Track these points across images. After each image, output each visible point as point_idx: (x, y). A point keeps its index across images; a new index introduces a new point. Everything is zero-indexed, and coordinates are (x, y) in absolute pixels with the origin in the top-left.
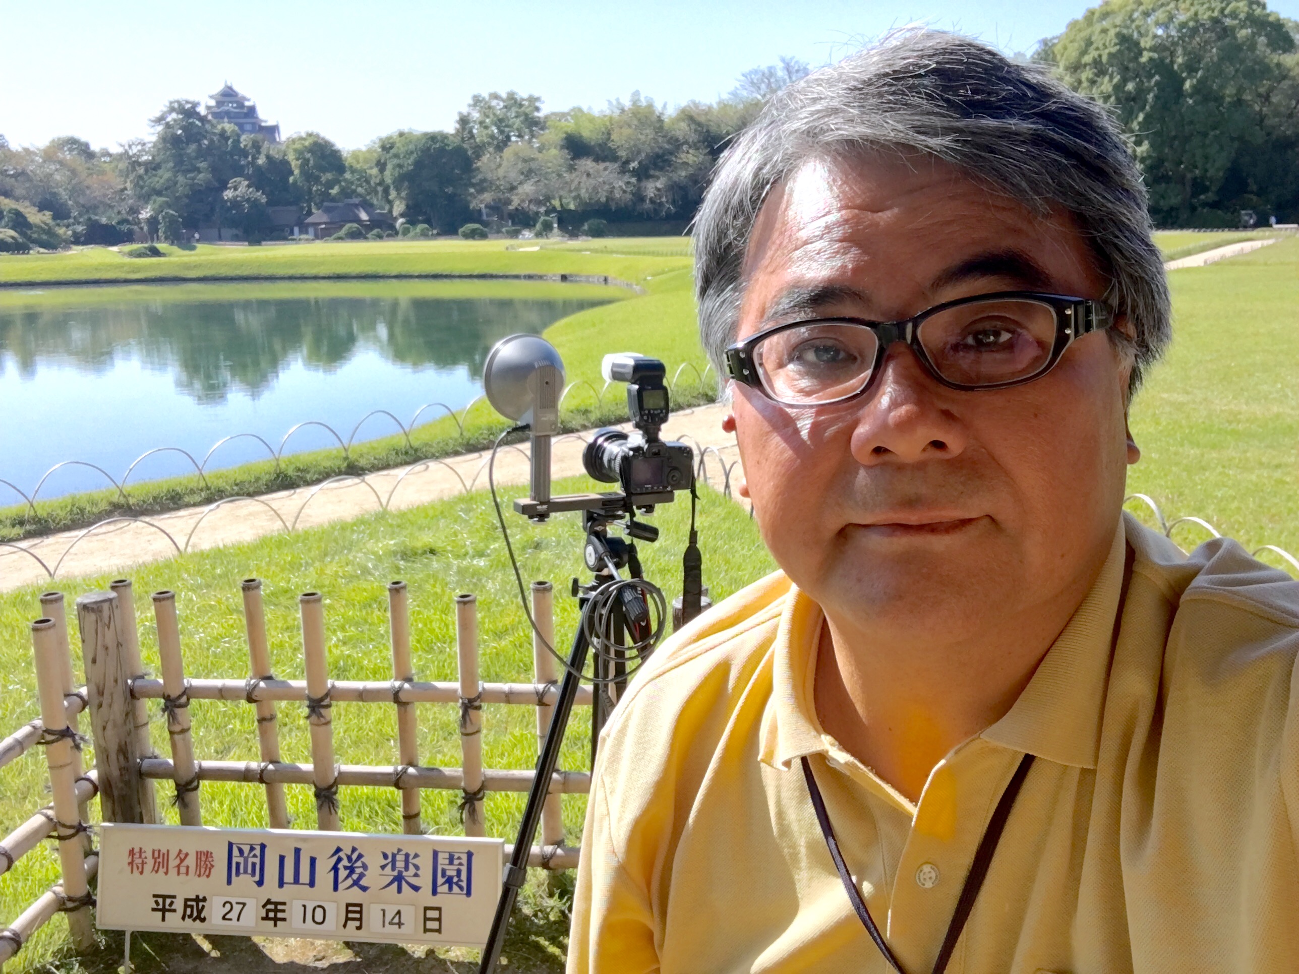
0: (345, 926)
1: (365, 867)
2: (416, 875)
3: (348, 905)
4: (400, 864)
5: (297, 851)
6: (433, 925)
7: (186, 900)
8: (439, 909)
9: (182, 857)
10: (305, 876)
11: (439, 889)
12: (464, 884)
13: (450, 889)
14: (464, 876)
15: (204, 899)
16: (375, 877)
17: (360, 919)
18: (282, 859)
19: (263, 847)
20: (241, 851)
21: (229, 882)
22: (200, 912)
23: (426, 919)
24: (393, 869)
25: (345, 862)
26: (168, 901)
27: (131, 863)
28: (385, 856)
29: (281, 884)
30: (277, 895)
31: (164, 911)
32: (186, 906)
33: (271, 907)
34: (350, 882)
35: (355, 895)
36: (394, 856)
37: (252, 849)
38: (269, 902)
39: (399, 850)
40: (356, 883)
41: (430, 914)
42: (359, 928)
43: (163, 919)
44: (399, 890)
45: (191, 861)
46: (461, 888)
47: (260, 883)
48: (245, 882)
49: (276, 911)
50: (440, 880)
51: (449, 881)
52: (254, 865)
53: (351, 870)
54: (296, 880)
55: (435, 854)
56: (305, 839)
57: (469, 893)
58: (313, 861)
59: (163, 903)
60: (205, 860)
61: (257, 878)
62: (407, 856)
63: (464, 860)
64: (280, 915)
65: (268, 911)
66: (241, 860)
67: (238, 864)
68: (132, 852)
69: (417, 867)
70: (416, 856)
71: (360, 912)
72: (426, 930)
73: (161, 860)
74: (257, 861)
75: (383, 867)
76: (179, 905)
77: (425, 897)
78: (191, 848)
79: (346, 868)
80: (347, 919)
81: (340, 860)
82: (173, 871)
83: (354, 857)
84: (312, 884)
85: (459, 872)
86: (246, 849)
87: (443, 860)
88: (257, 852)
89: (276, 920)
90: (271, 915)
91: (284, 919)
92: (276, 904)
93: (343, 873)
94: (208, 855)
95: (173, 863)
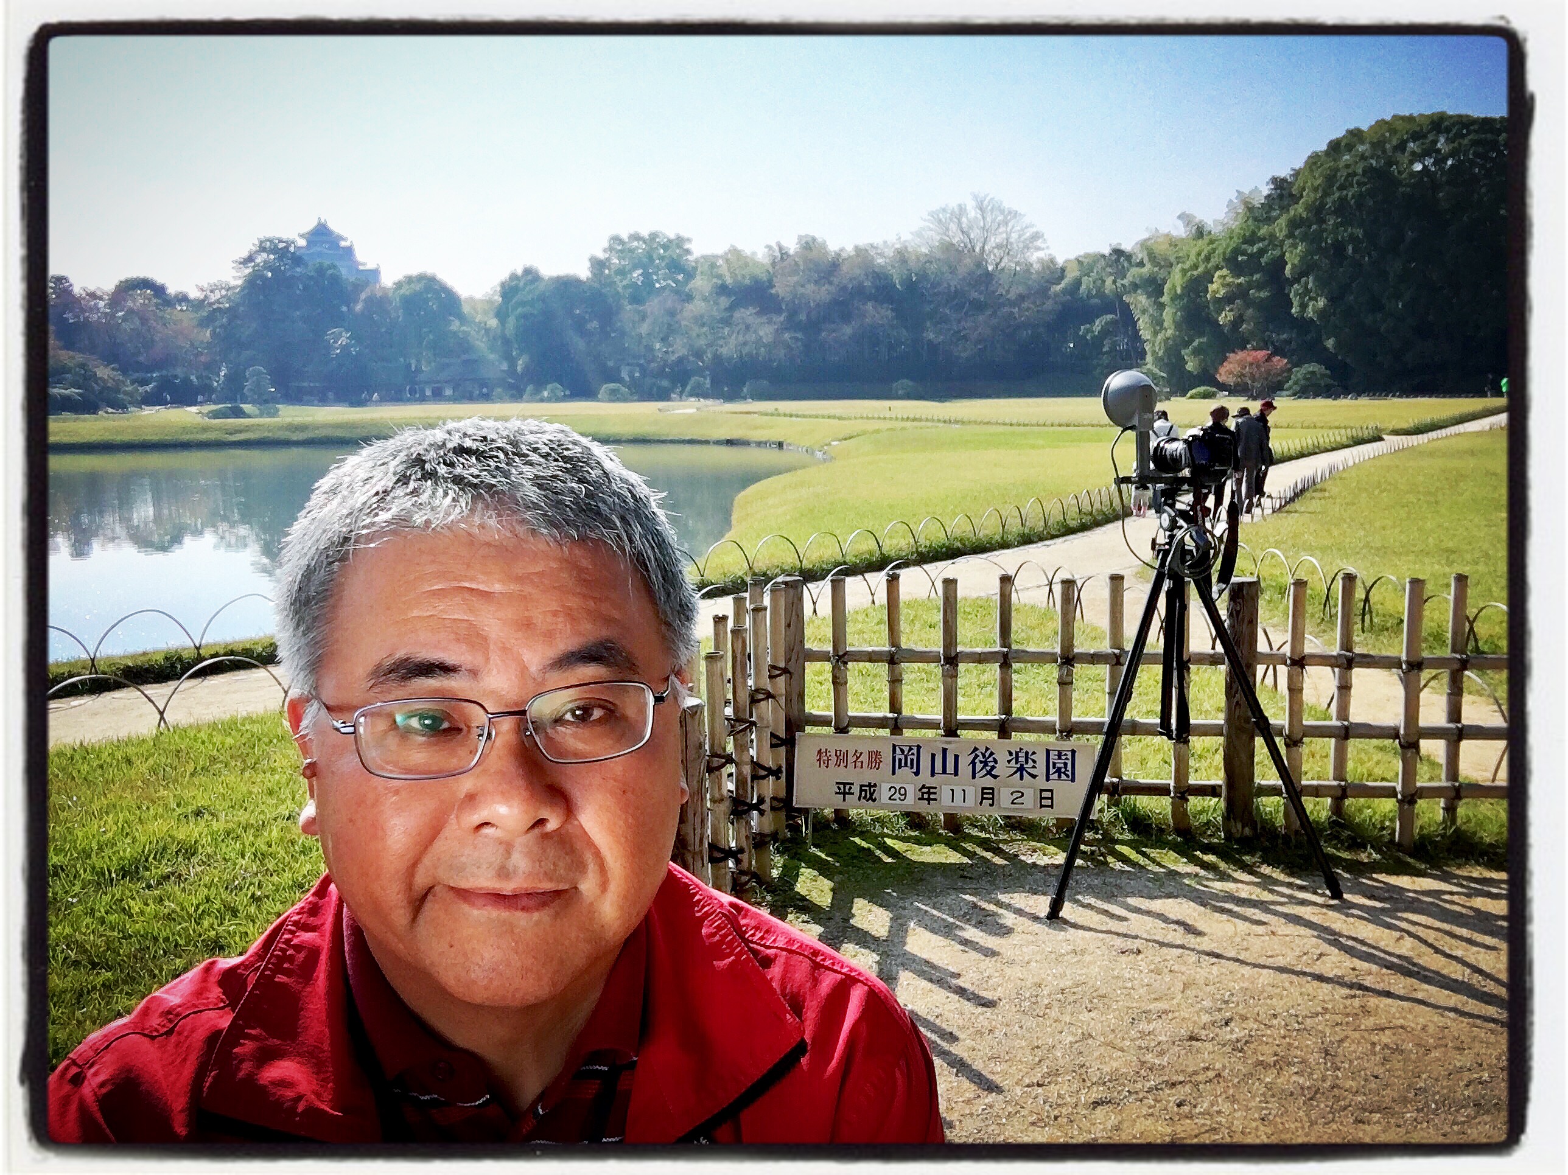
0: (981, 803)
1: (995, 761)
2: (1034, 767)
3: (983, 789)
4: (1022, 759)
5: (945, 751)
6: (1049, 802)
7: (861, 786)
8: (1051, 791)
9: (858, 755)
10: (950, 768)
11: (1051, 777)
12: (1070, 773)
13: (1059, 776)
14: (1069, 767)
15: (875, 785)
16: (1003, 769)
17: (992, 799)
18: (933, 756)
19: (919, 747)
20: (902, 751)
21: (894, 773)
22: (871, 795)
23: (1042, 798)
24: (1017, 763)
25: (981, 758)
26: (848, 787)
27: (819, 760)
28: (1011, 754)
29: (933, 774)
30: (930, 782)
31: (844, 794)
32: (861, 791)
33: (926, 790)
34: (984, 772)
35: (988, 781)
36: (1017, 753)
37: (910, 749)
38: (924, 787)
39: (1021, 749)
40: (989, 773)
41: (1045, 794)
42: (991, 805)
43: (844, 800)
44: (1022, 778)
45: (864, 758)
46: (1067, 776)
47: (917, 773)
48: (906, 772)
49: (929, 793)
50: (1052, 771)
51: (1059, 771)
52: (912, 760)
53: (985, 764)
54: (944, 772)
55: (1048, 752)
56: (950, 743)
57: (1073, 780)
58: (956, 757)
59: (844, 789)
60: (875, 758)
61: (915, 770)
62: (1027, 753)
63: (1070, 757)
64: (932, 796)
65: (923, 793)
66: (902, 757)
67: (900, 760)
68: (820, 752)
69: (1034, 761)
70: (1034, 753)
71: (993, 794)
72: (1042, 806)
73: (841, 758)
74: (915, 757)
75: (1009, 762)
76: (856, 789)
77: (1041, 783)
78: (864, 748)
79: (981, 762)
80: (983, 798)
81: (977, 756)
82: (851, 766)
83: (987, 754)
84: (956, 774)
85: (1066, 764)
86: (906, 749)
87: (1053, 756)
88: (915, 751)
89: (929, 800)
90: (926, 796)
91: (935, 799)
92: (929, 788)
93: (979, 766)
94: (877, 753)
95: (851, 759)
